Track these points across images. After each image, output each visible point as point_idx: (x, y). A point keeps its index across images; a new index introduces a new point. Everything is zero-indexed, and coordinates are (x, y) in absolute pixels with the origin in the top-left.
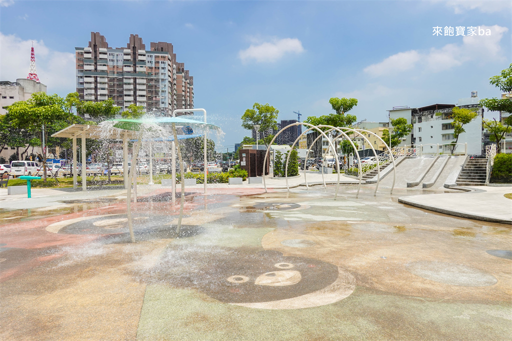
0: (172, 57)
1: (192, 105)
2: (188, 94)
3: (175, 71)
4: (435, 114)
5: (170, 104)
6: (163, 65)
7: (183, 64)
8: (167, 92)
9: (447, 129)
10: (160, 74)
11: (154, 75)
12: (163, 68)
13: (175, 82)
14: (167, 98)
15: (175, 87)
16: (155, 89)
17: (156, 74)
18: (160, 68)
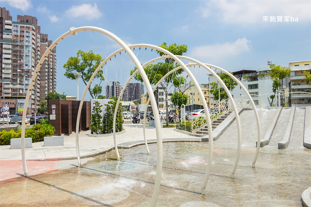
0: (36, 28)
1: (55, 69)
2: (51, 60)
3: (39, 40)
4: (242, 77)
5: (33, 67)
6: (27, 34)
7: (46, 35)
8: (30, 57)
9: (251, 88)
10: (25, 41)
11: (19, 42)
12: (27, 37)
13: (39, 49)
14: (30, 61)
15: (39, 53)
16: (20, 53)
17: (21, 41)
18: (25, 37)
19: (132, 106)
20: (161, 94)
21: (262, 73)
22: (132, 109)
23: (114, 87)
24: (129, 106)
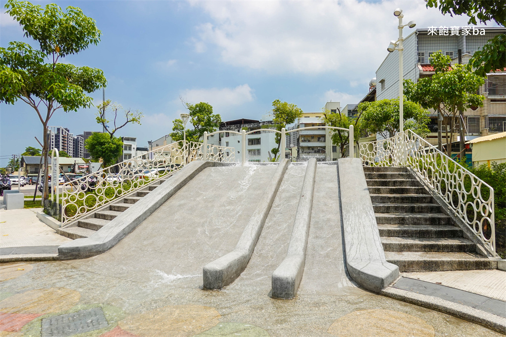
4: (241, 129)
9: (252, 144)
19: (79, 164)
20: (128, 149)
21: (265, 124)
22: (79, 169)
23: (59, 136)
24: (75, 165)
